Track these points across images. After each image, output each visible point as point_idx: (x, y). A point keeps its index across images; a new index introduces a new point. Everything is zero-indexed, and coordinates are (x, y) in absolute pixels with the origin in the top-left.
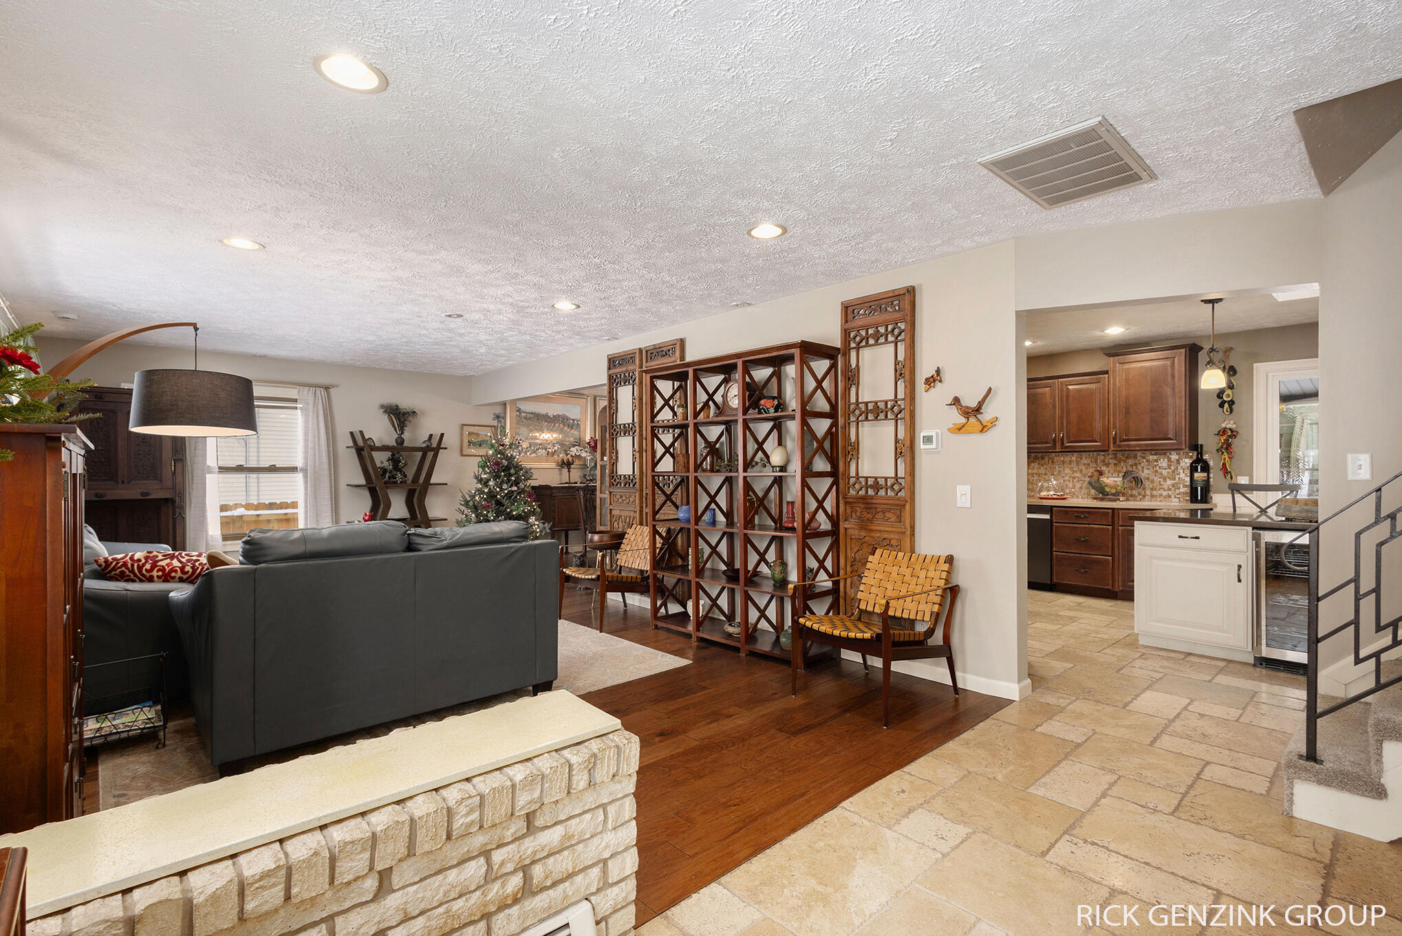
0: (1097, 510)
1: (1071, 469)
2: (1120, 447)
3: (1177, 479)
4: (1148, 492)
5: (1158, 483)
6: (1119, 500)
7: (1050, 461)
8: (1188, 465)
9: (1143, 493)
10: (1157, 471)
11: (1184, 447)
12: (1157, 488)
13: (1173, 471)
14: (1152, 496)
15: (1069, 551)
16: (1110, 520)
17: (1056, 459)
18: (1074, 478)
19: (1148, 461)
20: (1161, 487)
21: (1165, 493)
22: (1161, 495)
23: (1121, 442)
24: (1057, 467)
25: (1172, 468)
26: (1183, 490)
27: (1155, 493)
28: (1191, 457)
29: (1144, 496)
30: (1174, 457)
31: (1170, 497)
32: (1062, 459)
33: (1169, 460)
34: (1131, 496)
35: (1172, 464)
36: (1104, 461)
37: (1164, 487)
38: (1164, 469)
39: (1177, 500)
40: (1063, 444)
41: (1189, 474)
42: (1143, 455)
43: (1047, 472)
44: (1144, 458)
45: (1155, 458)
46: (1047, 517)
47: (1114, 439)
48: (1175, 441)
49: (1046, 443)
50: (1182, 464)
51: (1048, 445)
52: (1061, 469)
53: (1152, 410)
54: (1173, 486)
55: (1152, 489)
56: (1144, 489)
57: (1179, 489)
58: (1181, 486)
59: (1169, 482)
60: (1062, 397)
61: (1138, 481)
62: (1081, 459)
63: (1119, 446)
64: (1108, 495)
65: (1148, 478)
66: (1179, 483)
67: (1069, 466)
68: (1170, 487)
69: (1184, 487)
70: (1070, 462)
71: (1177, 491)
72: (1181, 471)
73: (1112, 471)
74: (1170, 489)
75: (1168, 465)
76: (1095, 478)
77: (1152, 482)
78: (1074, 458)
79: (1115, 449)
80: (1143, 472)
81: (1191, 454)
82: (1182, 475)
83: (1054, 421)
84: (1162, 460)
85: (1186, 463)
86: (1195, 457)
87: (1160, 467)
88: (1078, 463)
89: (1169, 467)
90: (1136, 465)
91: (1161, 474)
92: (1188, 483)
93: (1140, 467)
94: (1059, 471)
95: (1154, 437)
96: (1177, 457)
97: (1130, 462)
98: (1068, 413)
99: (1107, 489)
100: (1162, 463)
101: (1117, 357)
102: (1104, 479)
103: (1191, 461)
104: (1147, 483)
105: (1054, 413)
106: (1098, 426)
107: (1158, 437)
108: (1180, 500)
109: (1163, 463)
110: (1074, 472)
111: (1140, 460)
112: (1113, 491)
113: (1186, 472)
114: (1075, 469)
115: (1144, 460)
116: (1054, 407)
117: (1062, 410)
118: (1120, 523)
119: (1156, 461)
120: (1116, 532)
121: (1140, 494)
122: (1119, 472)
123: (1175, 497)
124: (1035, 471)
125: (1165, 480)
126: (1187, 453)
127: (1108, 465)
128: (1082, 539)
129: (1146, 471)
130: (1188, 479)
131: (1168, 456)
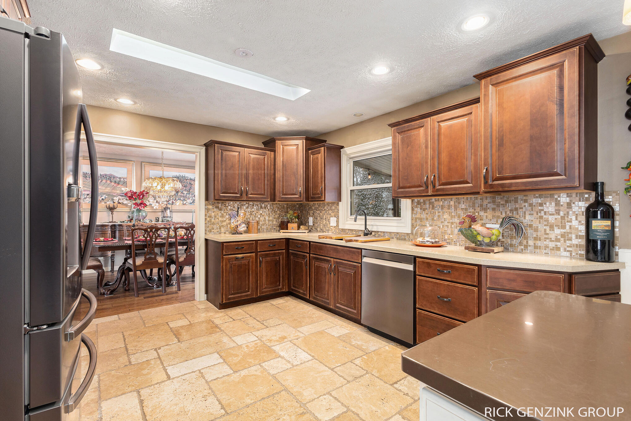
0: (461, 266)
1: (450, 213)
2: (492, 188)
3: (568, 227)
4: (531, 242)
5: (543, 232)
6: (493, 251)
7: (431, 206)
8: (584, 209)
9: (525, 242)
10: (541, 217)
11: (577, 184)
12: (542, 238)
13: (563, 218)
14: (536, 247)
15: (432, 311)
16: (476, 279)
17: (436, 204)
18: (452, 223)
19: (531, 205)
20: (546, 236)
21: (552, 245)
22: (546, 247)
23: (493, 181)
24: (437, 212)
25: (562, 214)
26: (575, 241)
27: (539, 243)
28: (587, 200)
29: (526, 247)
30: (564, 198)
31: (558, 249)
32: (441, 203)
33: (558, 203)
34: (511, 245)
35: (561, 208)
36: (481, 206)
37: (550, 236)
38: (550, 215)
39: (568, 254)
40: (434, 186)
41: (584, 222)
42: (524, 198)
43: (428, 216)
44: (526, 201)
45: (540, 201)
46: (410, 267)
47: (486, 178)
48: (564, 177)
49: (420, 186)
50: (575, 208)
51: (421, 188)
52: (440, 214)
53: (532, 138)
54: (563, 236)
55: (535, 239)
56: (526, 238)
57: (570, 239)
58: (574, 236)
59: (558, 231)
60: (434, 134)
61: (518, 228)
62: (459, 203)
63: (492, 186)
64: (481, 245)
65: (531, 226)
66: (571, 233)
67: (447, 211)
68: (559, 237)
69: (576, 238)
70: (449, 207)
71: (568, 243)
72: (574, 218)
73: (490, 217)
74: (558, 240)
75: (556, 210)
76: (466, 225)
77: (536, 230)
78: (452, 203)
79: (486, 190)
80: (525, 218)
81: (586, 196)
82: (575, 223)
83: (427, 163)
84: (548, 203)
85: (580, 207)
86: (592, 199)
87: (545, 212)
88: (456, 208)
89: (558, 212)
90: (516, 209)
91: (547, 220)
92: (583, 233)
93: (521, 212)
94: (439, 216)
95: (534, 172)
96: (568, 200)
97: (511, 206)
98: (439, 153)
99: (480, 238)
100: (548, 207)
101: (489, 78)
102: (477, 227)
103: (587, 205)
104: (530, 231)
105: (427, 154)
106: (470, 164)
107: (540, 172)
108: (571, 254)
109: (550, 207)
110: (452, 217)
111: (521, 204)
112: (487, 240)
113: (579, 219)
114: (453, 214)
115: (526, 204)
116: (426, 147)
117: (434, 151)
118: (489, 285)
119: (541, 205)
120: (483, 297)
121: (520, 244)
122: (498, 217)
123: (565, 250)
124: (418, 216)
125: (552, 227)
126: (582, 194)
127: (485, 210)
128: (445, 300)
129: (528, 217)
130: (583, 228)
131: (556, 199)
